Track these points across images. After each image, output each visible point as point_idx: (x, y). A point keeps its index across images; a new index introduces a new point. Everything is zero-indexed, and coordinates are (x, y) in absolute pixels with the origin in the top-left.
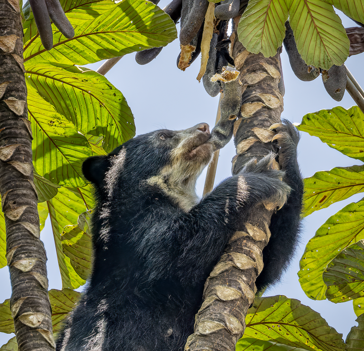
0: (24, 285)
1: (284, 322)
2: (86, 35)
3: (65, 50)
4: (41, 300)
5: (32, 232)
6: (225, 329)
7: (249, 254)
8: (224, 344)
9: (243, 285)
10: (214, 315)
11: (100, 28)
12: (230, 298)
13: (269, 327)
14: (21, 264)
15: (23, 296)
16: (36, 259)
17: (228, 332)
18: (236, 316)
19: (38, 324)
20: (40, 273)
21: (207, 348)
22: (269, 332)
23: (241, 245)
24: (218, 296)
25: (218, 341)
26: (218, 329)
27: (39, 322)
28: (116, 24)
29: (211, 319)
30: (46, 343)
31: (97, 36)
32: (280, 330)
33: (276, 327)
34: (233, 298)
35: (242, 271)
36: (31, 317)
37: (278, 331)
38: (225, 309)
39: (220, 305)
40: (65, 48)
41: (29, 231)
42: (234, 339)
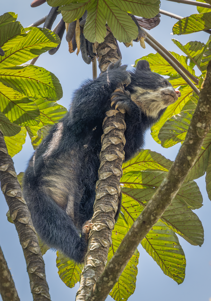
0: (5, 178)
1: (146, 161)
2: (18, 51)
3: (10, 60)
4: (15, 183)
5: (4, 152)
6: (113, 175)
7: (117, 136)
8: (114, 182)
9: (118, 152)
10: (106, 169)
11: (24, 46)
12: (113, 160)
13: (139, 164)
14: (2, 168)
15: (6, 183)
16: (9, 164)
17: (114, 176)
18: (117, 168)
19: (16, 195)
20: (12, 170)
21: (106, 186)
22: (140, 167)
23: (113, 133)
24: (106, 160)
25: (111, 181)
26: (110, 175)
27: (16, 193)
28: (31, 42)
29: (106, 171)
30: (21, 203)
31: (23, 50)
32: (145, 165)
33: (143, 164)
34: (114, 159)
35: (116, 145)
36: (12, 192)
37: (144, 165)
38: (111, 165)
39: (108, 164)
40: (10, 59)
41: (2, 152)
42: (118, 179)
